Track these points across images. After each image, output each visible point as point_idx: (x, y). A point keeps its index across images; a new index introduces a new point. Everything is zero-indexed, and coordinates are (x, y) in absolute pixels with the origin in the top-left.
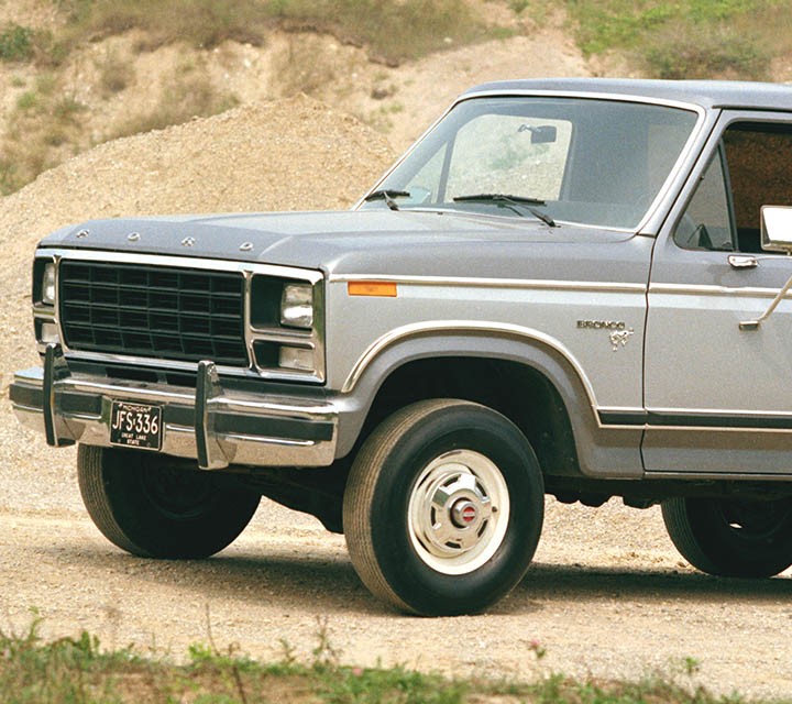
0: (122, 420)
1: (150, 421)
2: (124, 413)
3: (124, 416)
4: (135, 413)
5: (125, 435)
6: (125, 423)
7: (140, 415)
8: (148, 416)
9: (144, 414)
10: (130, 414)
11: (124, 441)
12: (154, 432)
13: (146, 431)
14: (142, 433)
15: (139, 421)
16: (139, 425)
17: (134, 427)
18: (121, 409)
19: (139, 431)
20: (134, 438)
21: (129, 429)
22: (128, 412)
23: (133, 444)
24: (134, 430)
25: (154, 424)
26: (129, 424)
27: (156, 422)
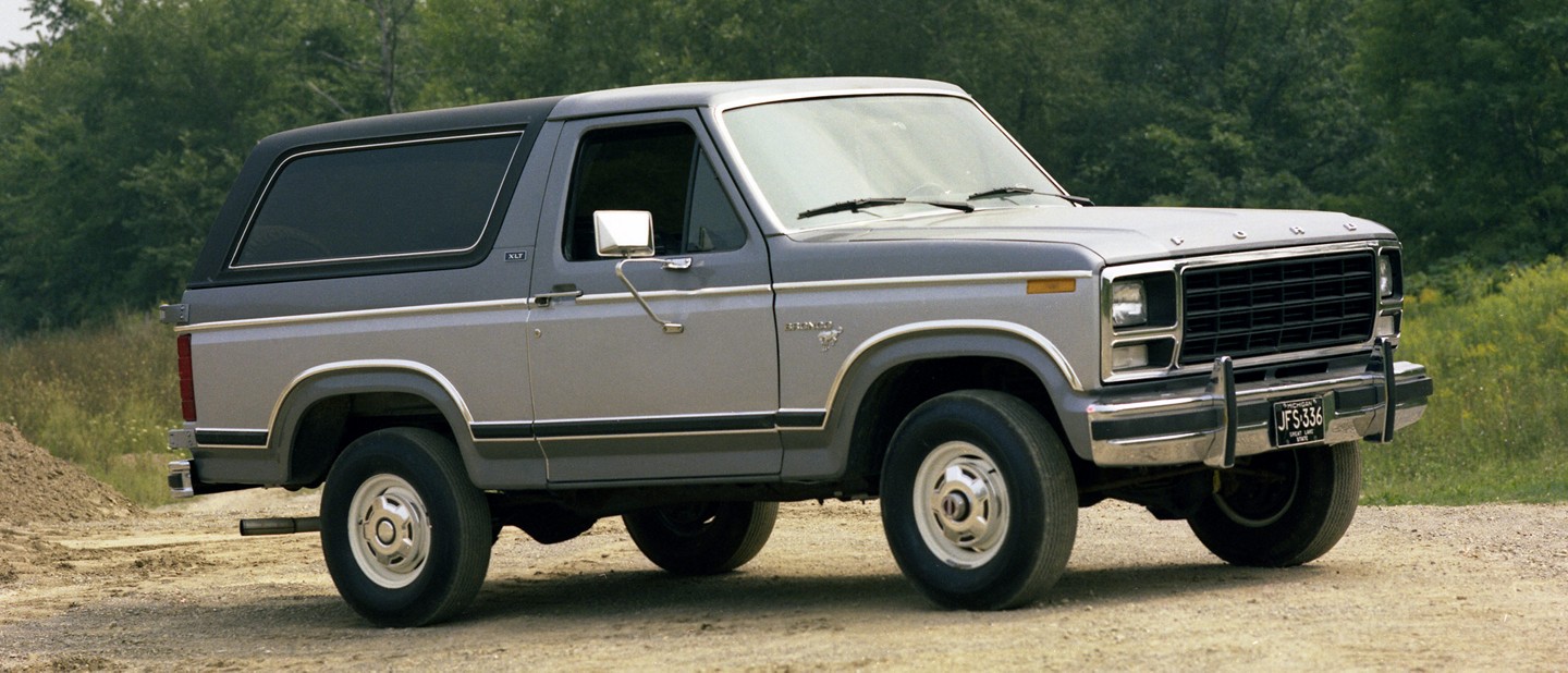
0: (1288, 419)
1: (1315, 413)
2: (1290, 412)
3: (1290, 416)
4: (1300, 409)
5: (1293, 434)
6: (1292, 421)
7: (1306, 410)
8: (1312, 409)
9: (1308, 407)
10: (1296, 411)
11: (1294, 440)
12: (1319, 423)
13: (1313, 425)
14: (1310, 427)
15: (1306, 416)
16: (1305, 420)
17: (1301, 423)
18: (1287, 409)
19: (1306, 425)
20: (1303, 435)
21: (1297, 427)
22: (1293, 410)
23: (1302, 441)
24: (1302, 427)
25: (1318, 415)
26: (1296, 422)
27: (1321, 413)
